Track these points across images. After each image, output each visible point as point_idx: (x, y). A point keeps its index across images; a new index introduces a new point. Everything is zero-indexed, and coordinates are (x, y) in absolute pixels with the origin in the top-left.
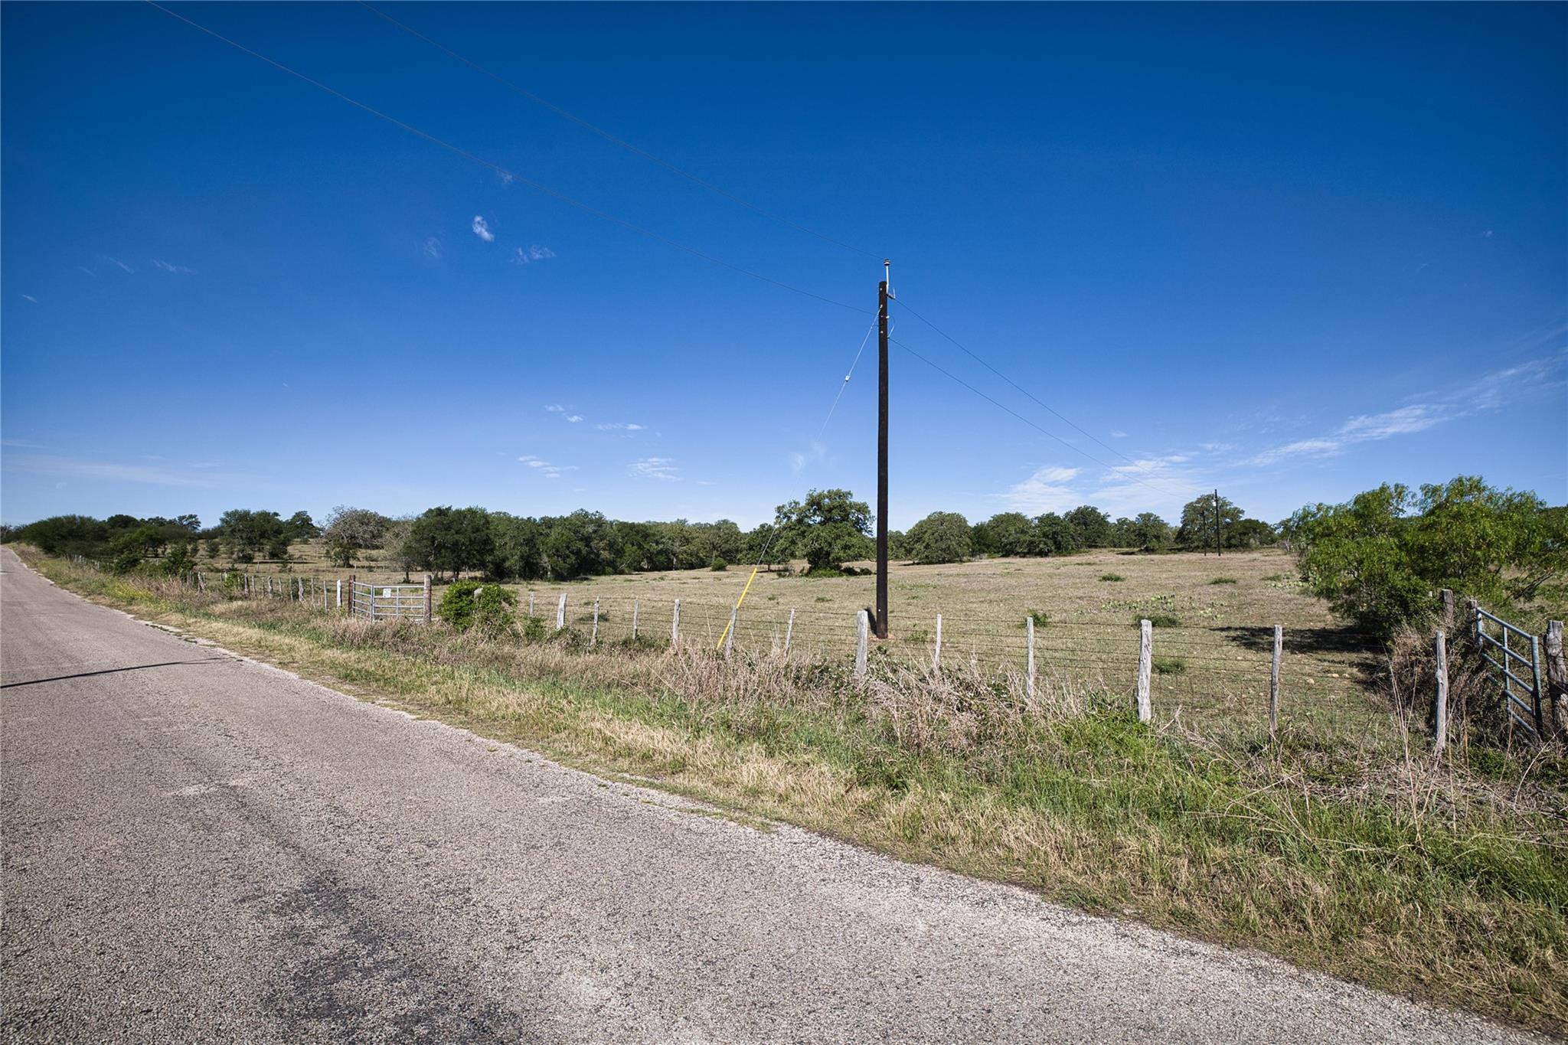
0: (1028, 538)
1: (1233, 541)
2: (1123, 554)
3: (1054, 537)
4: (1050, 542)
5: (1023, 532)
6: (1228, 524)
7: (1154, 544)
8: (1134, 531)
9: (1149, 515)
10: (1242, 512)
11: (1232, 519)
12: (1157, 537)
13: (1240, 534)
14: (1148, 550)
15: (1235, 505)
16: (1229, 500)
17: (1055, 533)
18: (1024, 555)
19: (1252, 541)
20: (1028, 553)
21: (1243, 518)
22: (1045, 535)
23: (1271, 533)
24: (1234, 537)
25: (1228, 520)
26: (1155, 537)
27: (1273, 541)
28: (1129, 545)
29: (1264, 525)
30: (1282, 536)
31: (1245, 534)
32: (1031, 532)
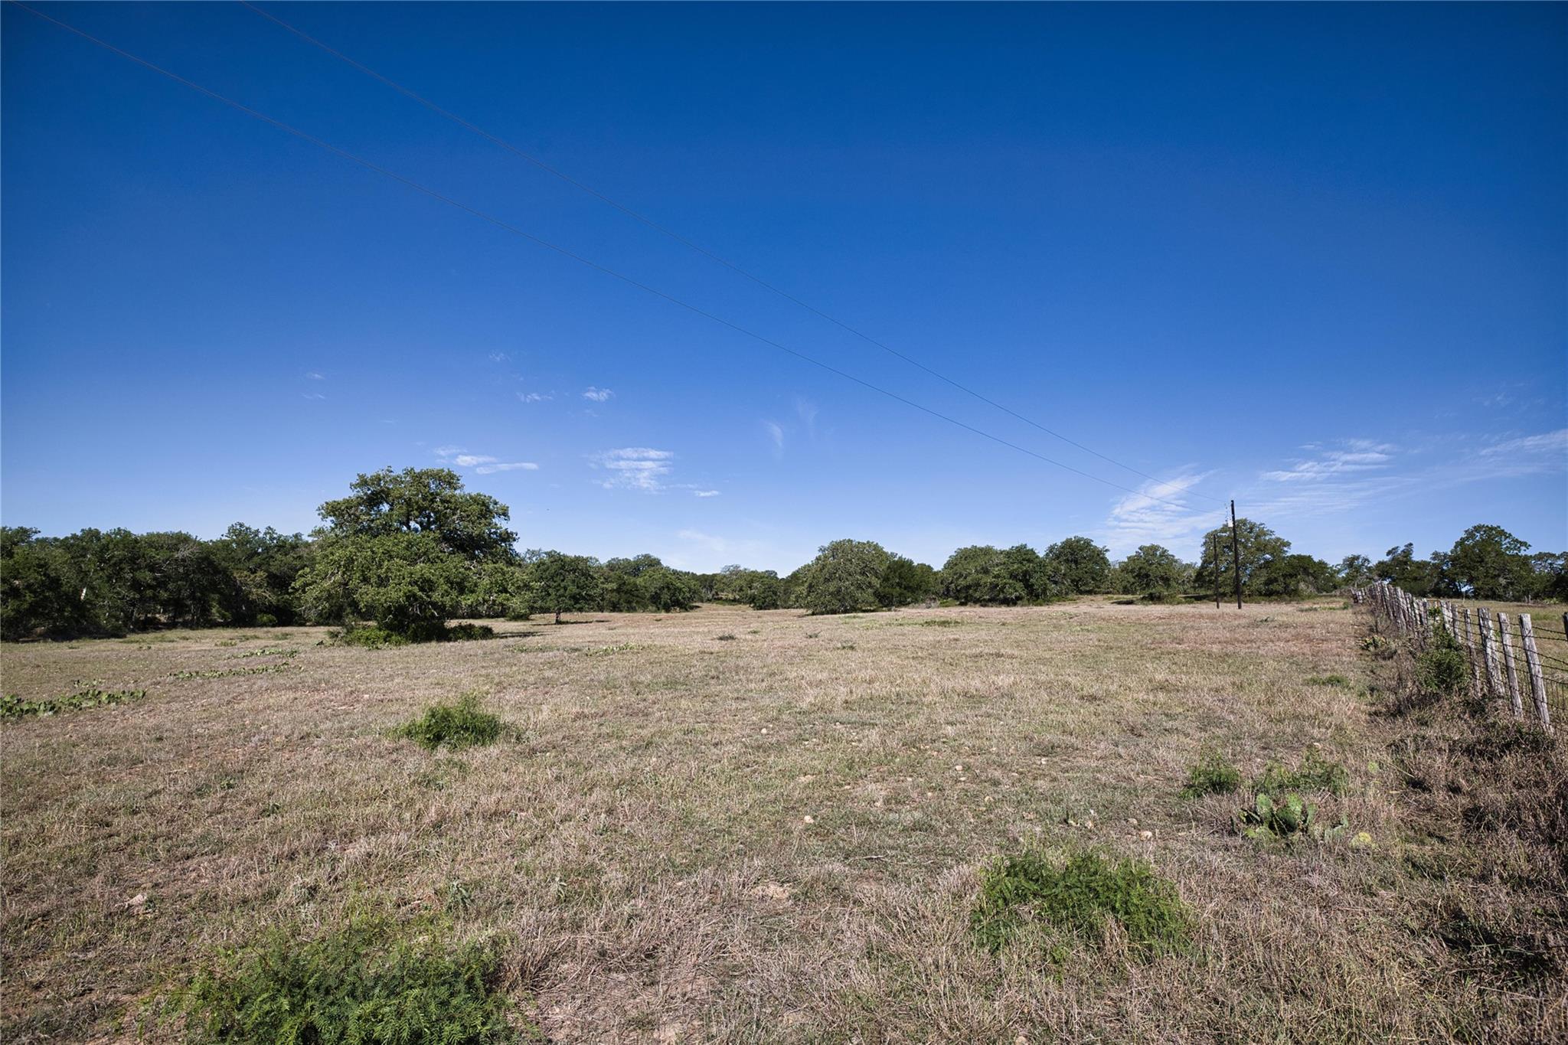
0: (989, 579)
1: (1275, 587)
2: (1120, 603)
3: (1025, 578)
4: (1019, 585)
5: (986, 571)
6: (1267, 562)
7: (1159, 589)
8: (1132, 571)
9: (1154, 549)
10: (1288, 544)
11: (1272, 554)
12: (1166, 580)
13: (1284, 576)
14: (1154, 599)
15: (1278, 534)
16: (1268, 527)
17: (1025, 573)
18: (984, 603)
19: (1302, 586)
20: (990, 600)
21: (1292, 551)
22: (1013, 576)
23: (1332, 576)
24: (1276, 580)
25: (1268, 556)
26: (1162, 578)
27: (1335, 587)
28: (1126, 591)
29: (1322, 565)
30: (1347, 580)
31: (1291, 576)
32: (996, 571)
